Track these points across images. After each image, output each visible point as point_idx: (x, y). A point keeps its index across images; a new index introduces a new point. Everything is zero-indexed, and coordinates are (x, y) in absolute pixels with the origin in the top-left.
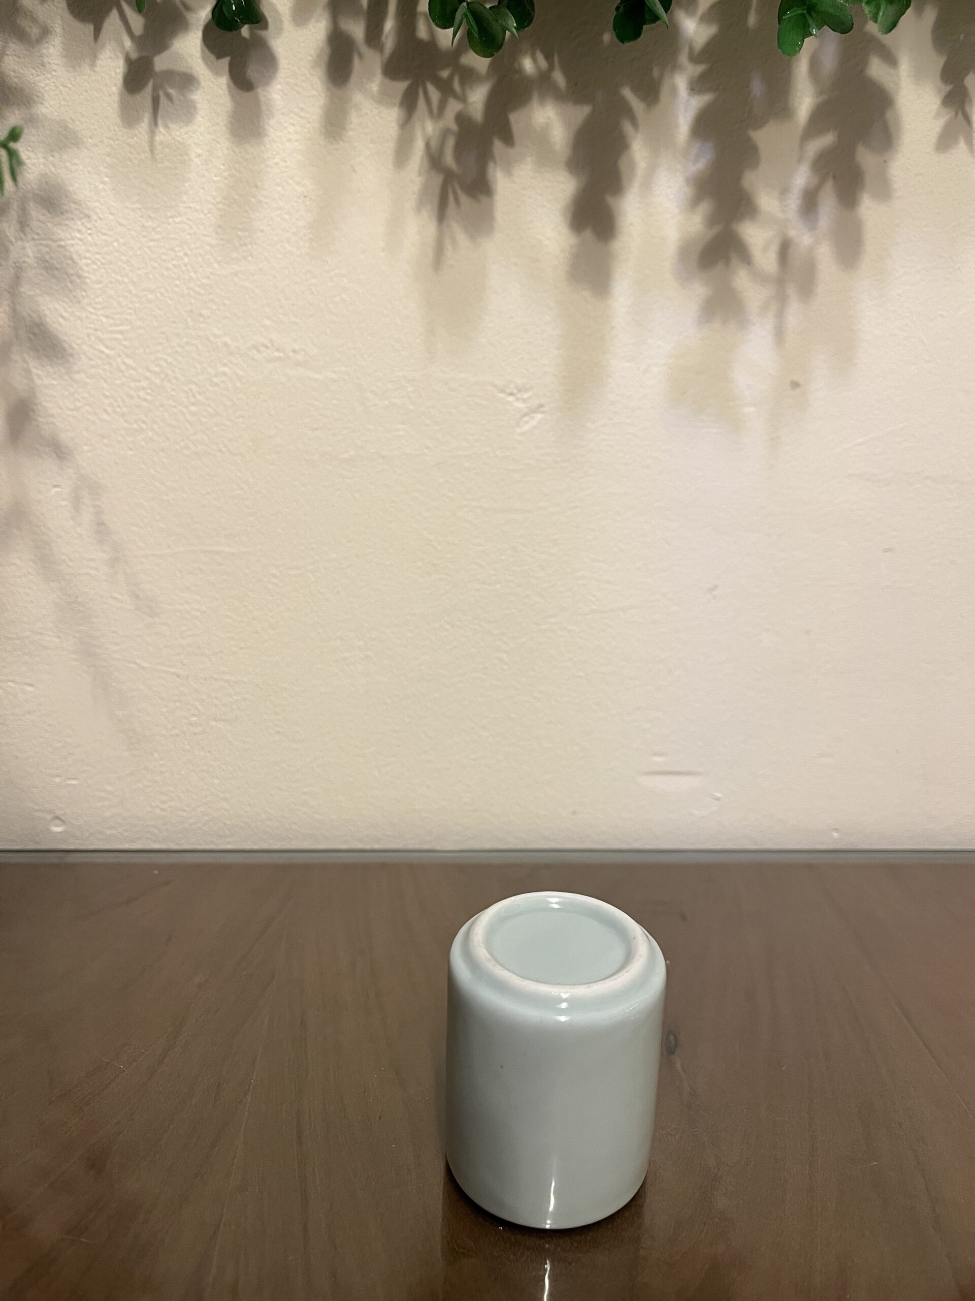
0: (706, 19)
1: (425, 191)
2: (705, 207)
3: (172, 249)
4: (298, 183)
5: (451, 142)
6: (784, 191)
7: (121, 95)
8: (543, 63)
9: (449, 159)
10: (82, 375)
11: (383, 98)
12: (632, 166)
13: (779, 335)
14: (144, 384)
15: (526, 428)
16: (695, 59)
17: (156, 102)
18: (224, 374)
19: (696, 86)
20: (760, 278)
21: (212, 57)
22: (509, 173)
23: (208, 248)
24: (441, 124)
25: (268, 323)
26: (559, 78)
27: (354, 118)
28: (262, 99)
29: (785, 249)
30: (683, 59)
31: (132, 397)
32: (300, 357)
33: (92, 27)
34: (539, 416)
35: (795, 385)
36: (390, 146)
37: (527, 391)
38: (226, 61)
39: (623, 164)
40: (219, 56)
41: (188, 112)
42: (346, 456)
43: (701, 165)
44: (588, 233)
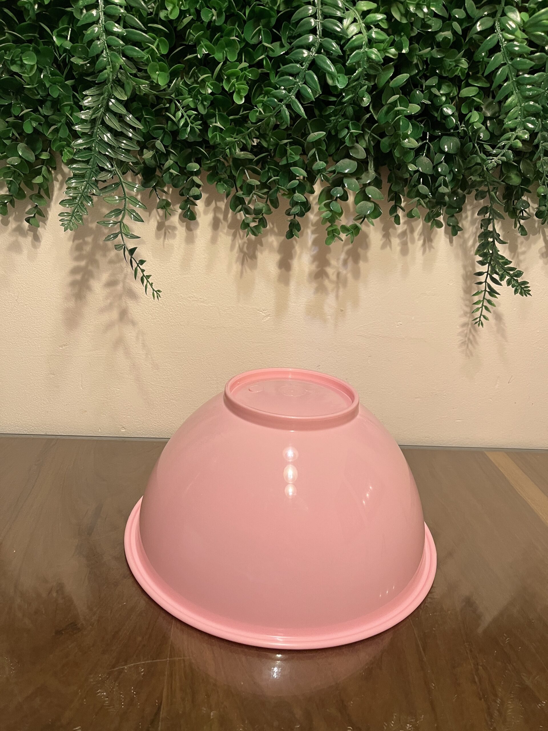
0: (316, 215)
1: (238, 257)
2: (316, 263)
3: (168, 271)
4: (203, 255)
5: (246, 245)
6: (338, 259)
7: (156, 231)
8: (271, 226)
9: (245, 250)
10: (140, 303)
11: (227, 234)
12: (296, 252)
13: (337, 297)
14: (157, 306)
15: (265, 320)
16: (313, 225)
17: (165, 233)
18: (180, 304)
19: (313, 232)
20: (331, 282)
21: (181, 222)
22: (262, 253)
23: (177, 271)
24: (243, 241)
25: (193, 291)
26: (276, 230)
27: (219, 239)
28: (194, 233)
29: (338, 274)
30: (310, 225)
31: (154, 309)
32: (202, 300)
33: (148, 213)
34: (269, 317)
35: (342, 311)
36: (229, 245)
37: (265, 310)
38: (185, 224)
39: (293, 252)
40: (183, 222)
41: (174, 236)
42: (214, 327)
43: (315, 252)
44: (283, 269)
